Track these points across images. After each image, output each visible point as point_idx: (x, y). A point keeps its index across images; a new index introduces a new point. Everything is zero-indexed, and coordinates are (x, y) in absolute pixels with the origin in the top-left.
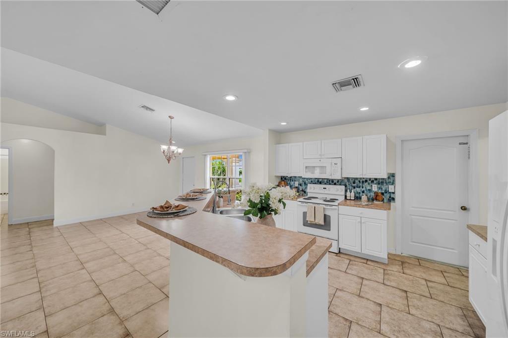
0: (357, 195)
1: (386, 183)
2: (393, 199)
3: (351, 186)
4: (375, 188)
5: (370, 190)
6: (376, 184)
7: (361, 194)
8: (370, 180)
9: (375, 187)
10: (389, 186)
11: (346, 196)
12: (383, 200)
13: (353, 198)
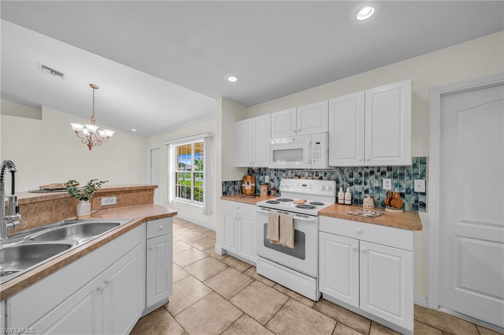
0: (356, 197)
1: (409, 175)
2: (424, 205)
3: (347, 181)
4: (388, 184)
5: (378, 189)
6: (389, 177)
7: (363, 194)
8: (379, 171)
9: (387, 182)
10: (415, 180)
11: (337, 199)
12: (403, 207)
13: (349, 203)
